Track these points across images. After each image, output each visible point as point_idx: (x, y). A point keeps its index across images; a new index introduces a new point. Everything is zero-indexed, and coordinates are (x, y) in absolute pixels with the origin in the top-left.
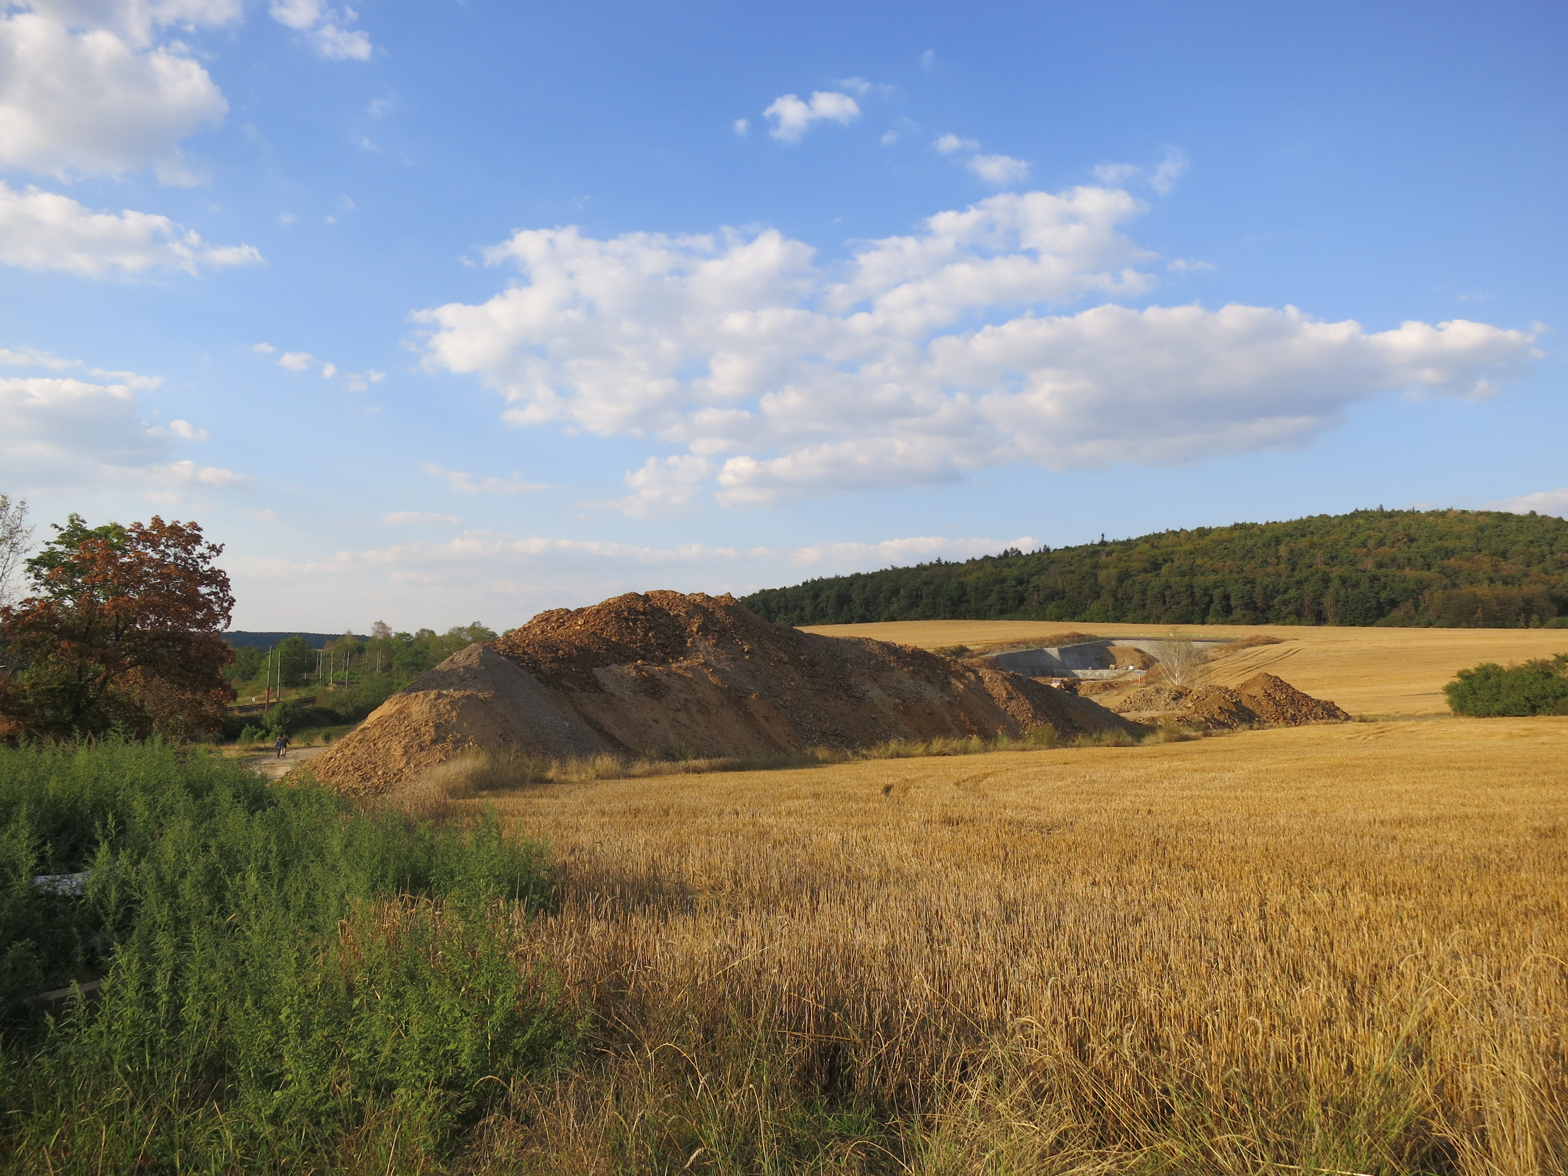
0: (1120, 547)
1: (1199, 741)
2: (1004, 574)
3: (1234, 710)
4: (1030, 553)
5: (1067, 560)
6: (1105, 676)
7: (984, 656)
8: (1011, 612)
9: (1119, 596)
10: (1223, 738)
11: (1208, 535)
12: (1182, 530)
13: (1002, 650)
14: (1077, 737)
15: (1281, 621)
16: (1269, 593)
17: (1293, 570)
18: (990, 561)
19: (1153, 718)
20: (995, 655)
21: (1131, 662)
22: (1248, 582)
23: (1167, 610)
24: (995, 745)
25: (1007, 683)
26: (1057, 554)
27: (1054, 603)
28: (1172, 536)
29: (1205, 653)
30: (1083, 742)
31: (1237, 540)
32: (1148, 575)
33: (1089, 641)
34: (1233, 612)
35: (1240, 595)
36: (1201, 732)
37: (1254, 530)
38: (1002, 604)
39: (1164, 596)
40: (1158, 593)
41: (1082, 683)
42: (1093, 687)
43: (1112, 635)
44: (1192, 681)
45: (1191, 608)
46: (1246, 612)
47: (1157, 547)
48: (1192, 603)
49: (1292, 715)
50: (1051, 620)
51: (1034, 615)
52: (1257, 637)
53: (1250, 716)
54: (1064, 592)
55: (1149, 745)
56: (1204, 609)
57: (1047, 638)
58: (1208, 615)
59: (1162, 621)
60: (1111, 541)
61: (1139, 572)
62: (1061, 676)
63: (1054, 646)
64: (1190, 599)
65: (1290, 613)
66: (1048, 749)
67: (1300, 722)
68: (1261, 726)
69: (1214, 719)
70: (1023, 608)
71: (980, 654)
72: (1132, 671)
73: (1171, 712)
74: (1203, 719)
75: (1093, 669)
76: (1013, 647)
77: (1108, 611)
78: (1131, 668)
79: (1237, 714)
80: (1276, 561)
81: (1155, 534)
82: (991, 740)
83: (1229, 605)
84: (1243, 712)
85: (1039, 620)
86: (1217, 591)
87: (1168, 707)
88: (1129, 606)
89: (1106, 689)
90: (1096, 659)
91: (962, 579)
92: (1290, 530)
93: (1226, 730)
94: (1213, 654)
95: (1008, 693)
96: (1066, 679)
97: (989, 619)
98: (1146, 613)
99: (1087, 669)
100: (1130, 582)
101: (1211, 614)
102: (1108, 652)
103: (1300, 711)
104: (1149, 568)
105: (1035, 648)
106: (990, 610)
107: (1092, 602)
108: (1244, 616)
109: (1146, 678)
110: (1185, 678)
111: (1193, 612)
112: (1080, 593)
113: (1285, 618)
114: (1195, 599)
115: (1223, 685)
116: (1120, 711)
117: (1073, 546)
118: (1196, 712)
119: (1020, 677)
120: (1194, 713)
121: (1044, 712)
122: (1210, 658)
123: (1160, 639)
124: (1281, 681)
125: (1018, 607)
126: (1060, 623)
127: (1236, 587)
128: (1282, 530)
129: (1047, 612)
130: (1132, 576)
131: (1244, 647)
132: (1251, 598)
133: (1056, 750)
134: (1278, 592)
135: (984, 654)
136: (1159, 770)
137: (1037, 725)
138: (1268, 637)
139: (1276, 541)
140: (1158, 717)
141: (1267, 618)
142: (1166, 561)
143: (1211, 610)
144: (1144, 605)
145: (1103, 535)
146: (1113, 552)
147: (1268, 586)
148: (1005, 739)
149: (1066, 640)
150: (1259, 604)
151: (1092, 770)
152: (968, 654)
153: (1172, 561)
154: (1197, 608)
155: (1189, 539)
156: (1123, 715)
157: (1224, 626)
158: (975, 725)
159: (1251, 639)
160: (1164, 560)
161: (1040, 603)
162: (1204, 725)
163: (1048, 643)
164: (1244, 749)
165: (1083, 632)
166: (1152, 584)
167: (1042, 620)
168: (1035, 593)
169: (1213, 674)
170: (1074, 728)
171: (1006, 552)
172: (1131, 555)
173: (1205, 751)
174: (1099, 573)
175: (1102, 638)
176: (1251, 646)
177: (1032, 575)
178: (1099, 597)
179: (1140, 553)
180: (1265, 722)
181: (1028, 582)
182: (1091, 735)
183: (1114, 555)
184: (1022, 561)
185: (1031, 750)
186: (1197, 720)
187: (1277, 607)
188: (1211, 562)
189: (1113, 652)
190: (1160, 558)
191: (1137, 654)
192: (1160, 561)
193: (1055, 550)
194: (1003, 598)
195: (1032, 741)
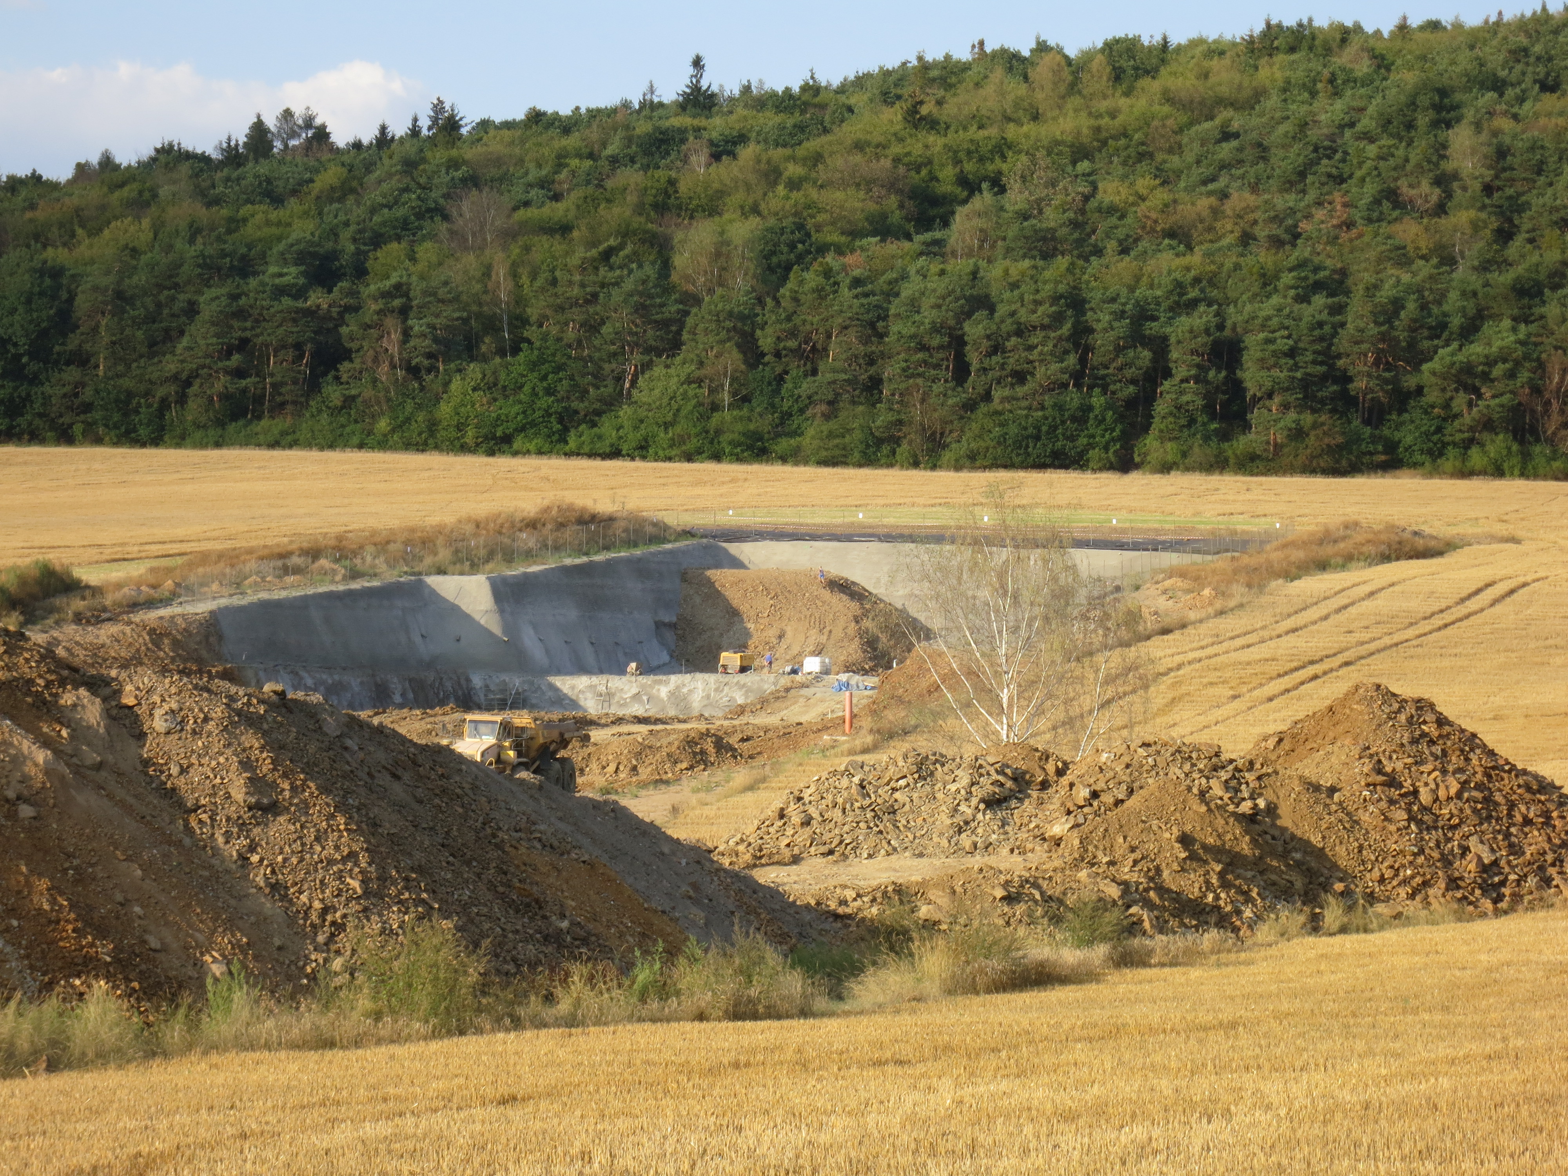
0: (771, 120)
1: (1090, 990)
2: (250, 231)
3: (1245, 846)
4: (368, 136)
5: (534, 174)
6: (696, 702)
7: (152, 616)
8: (278, 408)
9: (766, 341)
10: (1195, 973)
11: (1152, 72)
12: (1042, 48)
13: (238, 585)
14: (565, 981)
15: (1449, 462)
16: (1402, 336)
17: (1505, 235)
18: (185, 169)
19: (899, 890)
20: (202, 608)
21: (814, 636)
22: (1318, 286)
23: (970, 406)
24: (193, 1025)
25: (251, 740)
26: (495, 146)
27: (474, 370)
28: (998, 73)
29: (1131, 599)
30: (591, 1001)
31: (1273, 101)
32: (893, 247)
33: (632, 543)
34: (1255, 416)
35: (1283, 344)
36: (1101, 950)
37: (1343, 59)
38: (239, 373)
39: (958, 342)
40: (936, 329)
41: (596, 735)
42: (642, 751)
43: (730, 518)
44: (1069, 722)
45: (1073, 398)
46: (1308, 418)
47: (933, 124)
48: (1078, 377)
49: (1484, 869)
50: (464, 449)
51: (383, 425)
52: (1351, 526)
53: (1310, 874)
54: (520, 321)
55: (879, 1008)
56: (1131, 403)
57: (440, 530)
58: (1146, 428)
59: (947, 456)
60: (732, 88)
61: (855, 234)
62: (502, 705)
63: (474, 568)
64: (1072, 360)
65: (1488, 425)
66: (435, 1035)
67: (1517, 898)
68: (1357, 919)
69: (1162, 890)
70: (333, 393)
71: (134, 606)
72: (818, 678)
73: (977, 861)
74: (1113, 891)
75: (646, 669)
76: (286, 571)
77: (715, 407)
78: (812, 664)
79: (1258, 866)
80: (1435, 194)
81: (924, 66)
82: (173, 1000)
83: (1236, 387)
84: (1284, 856)
85: (408, 446)
86: (1185, 323)
87: (966, 840)
88: (806, 387)
89: (700, 760)
90: (659, 625)
91: (56, 255)
92: (1496, 60)
93: (1211, 937)
94: (1163, 603)
95: (255, 783)
96: (522, 719)
97: (180, 441)
98: (883, 418)
99: (621, 671)
100: (812, 278)
101: (1157, 424)
102: (714, 595)
103: (1515, 850)
104: (896, 217)
105: (389, 576)
106: (182, 400)
107: (646, 366)
108: (1298, 434)
109: (875, 710)
110: (1040, 711)
111: (1082, 416)
112: (592, 327)
113: (1468, 444)
114: (1094, 359)
115: (1203, 738)
116: (759, 859)
117: (565, 111)
118: (1085, 859)
119: (309, 712)
120: (1076, 865)
121: (420, 869)
122: (1150, 623)
123: (937, 537)
124: (1442, 721)
125: (313, 386)
126: (503, 463)
127: (1267, 308)
128: (1465, 61)
129: (445, 410)
130: (822, 249)
131: (1291, 574)
132: (1328, 357)
133: (470, 1044)
134: (1439, 329)
135: (150, 604)
136: (911, 1119)
137: (386, 932)
138: (1391, 528)
139: (1438, 108)
140: (924, 883)
141: (1391, 447)
142: (970, 186)
143: (1161, 407)
144: (875, 383)
145: (697, 63)
146: (742, 139)
147: (1397, 304)
148: (239, 996)
149: (527, 539)
150: (1359, 384)
151: (622, 1124)
152: (78, 604)
153: (999, 186)
154: (1098, 400)
155: (1073, 88)
156: (767, 876)
157: (1215, 480)
158: (102, 932)
159: (1326, 538)
160: (963, 181)
161: (414, 371)
162: (1112, 916)
163: (444, 555)
164: (1279, 1016)
165: (604, 505)
166: (907, 291)
167: (421, 447)
168: (390, 322)
169: (1159, 694)
170: (552, 938)
171: (259, 130)
172: (817, 158)
173: (1116, 1032)
174: (679, 236)
175: (688, 533)
176: (1323, 566)
177: (378, 241)
178: (675, 346)
179: (859, 146)
180: (1371, 898)
181: (361, 272)
182: (626, 968)
183: (747, 153)
184: (331, 176)
185: (358, 1043)
186: (1089, 895)
187: (1432, 396)
188: (1162, 196)
189: (734, 596)
190: (948, 173)
191: (840, 603)
192: (946, 185)
193: (485, 125)
194: (243, 345)
195: (364, 1003)
